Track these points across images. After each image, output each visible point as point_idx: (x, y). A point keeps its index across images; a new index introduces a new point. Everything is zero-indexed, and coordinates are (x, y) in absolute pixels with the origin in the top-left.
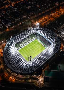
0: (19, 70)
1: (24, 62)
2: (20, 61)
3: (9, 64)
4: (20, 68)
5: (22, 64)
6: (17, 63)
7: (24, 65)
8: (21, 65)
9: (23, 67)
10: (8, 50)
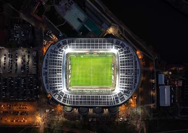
0: (131, 52)
1: (120, 56)
2: (123, 62)
3: (138, 69)
4: (129, 54)
5: (123, 56)
6: (128, 63)
7: (122, 53)
8: (126, 56)
9: (125, 53)
10: (128, 88)
